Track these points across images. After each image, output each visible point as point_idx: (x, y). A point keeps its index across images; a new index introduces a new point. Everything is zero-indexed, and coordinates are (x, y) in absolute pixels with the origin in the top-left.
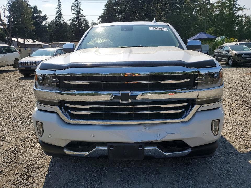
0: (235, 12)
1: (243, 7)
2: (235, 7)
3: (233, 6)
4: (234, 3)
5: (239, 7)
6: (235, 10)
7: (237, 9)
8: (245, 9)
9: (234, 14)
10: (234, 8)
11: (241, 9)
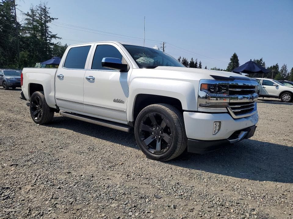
0: (47, 39)
1: (56, 35)
2: (48, 33)
3: (45, 32)
4: (45, 28)
5: (51, 34)
6: (48, 37)
7: (49, 36)
8: (57, 37)
9: (47, 40)
10: (47, 35)
11: (54, 36)
